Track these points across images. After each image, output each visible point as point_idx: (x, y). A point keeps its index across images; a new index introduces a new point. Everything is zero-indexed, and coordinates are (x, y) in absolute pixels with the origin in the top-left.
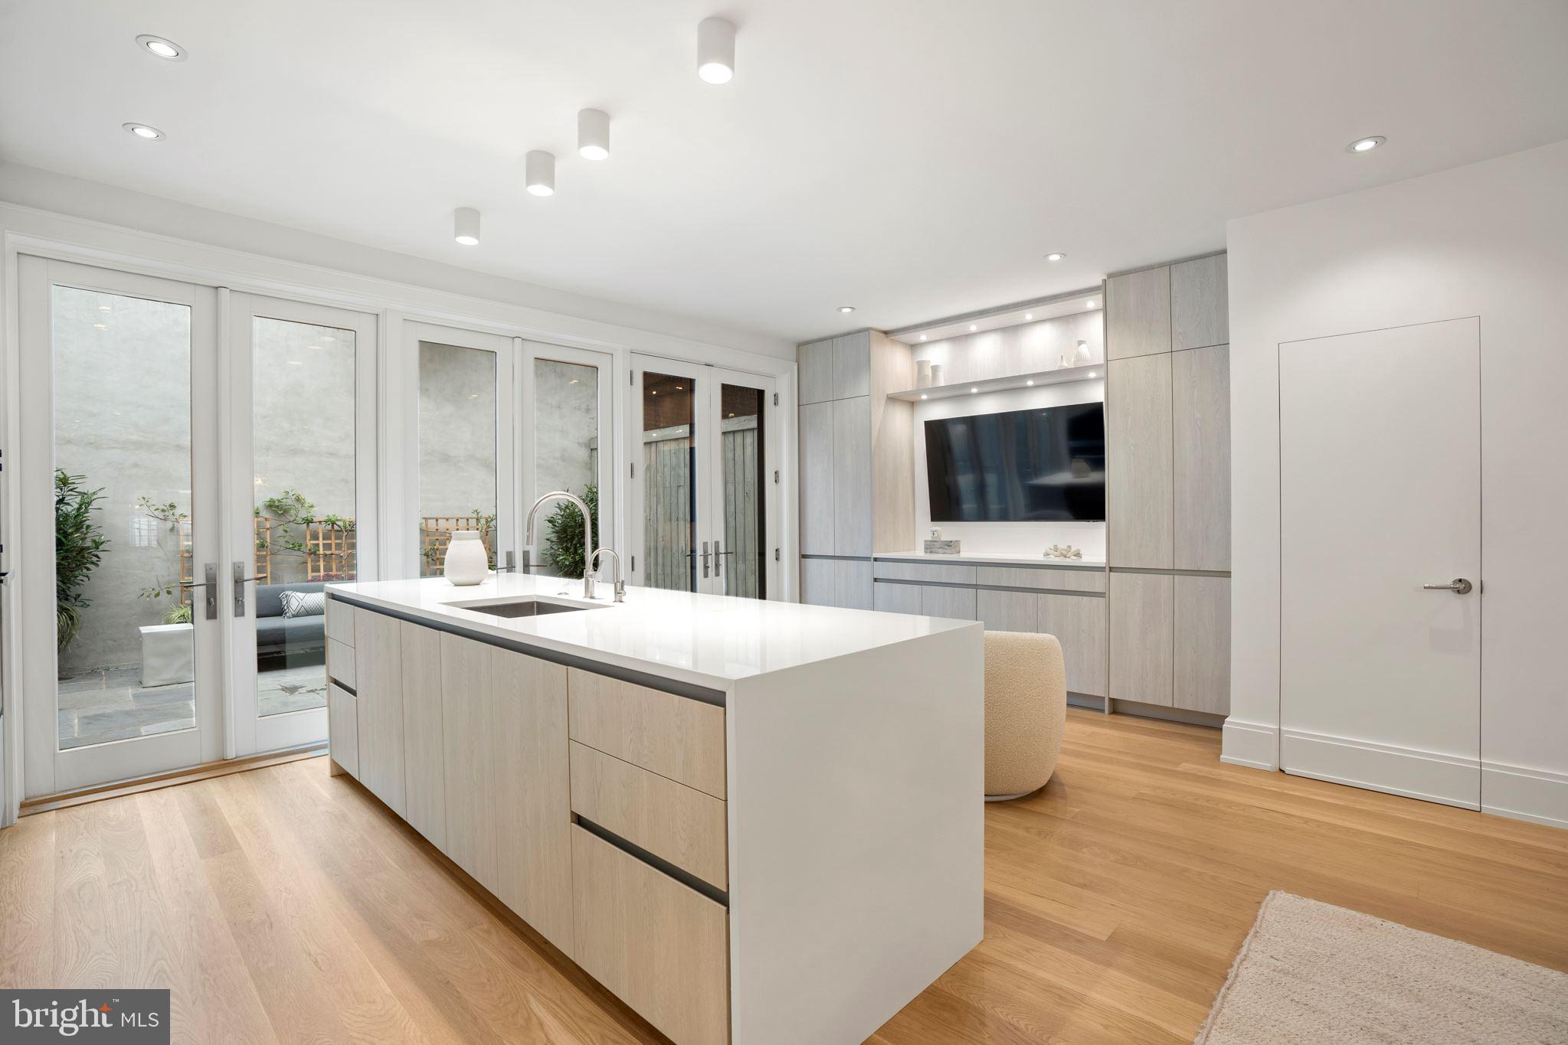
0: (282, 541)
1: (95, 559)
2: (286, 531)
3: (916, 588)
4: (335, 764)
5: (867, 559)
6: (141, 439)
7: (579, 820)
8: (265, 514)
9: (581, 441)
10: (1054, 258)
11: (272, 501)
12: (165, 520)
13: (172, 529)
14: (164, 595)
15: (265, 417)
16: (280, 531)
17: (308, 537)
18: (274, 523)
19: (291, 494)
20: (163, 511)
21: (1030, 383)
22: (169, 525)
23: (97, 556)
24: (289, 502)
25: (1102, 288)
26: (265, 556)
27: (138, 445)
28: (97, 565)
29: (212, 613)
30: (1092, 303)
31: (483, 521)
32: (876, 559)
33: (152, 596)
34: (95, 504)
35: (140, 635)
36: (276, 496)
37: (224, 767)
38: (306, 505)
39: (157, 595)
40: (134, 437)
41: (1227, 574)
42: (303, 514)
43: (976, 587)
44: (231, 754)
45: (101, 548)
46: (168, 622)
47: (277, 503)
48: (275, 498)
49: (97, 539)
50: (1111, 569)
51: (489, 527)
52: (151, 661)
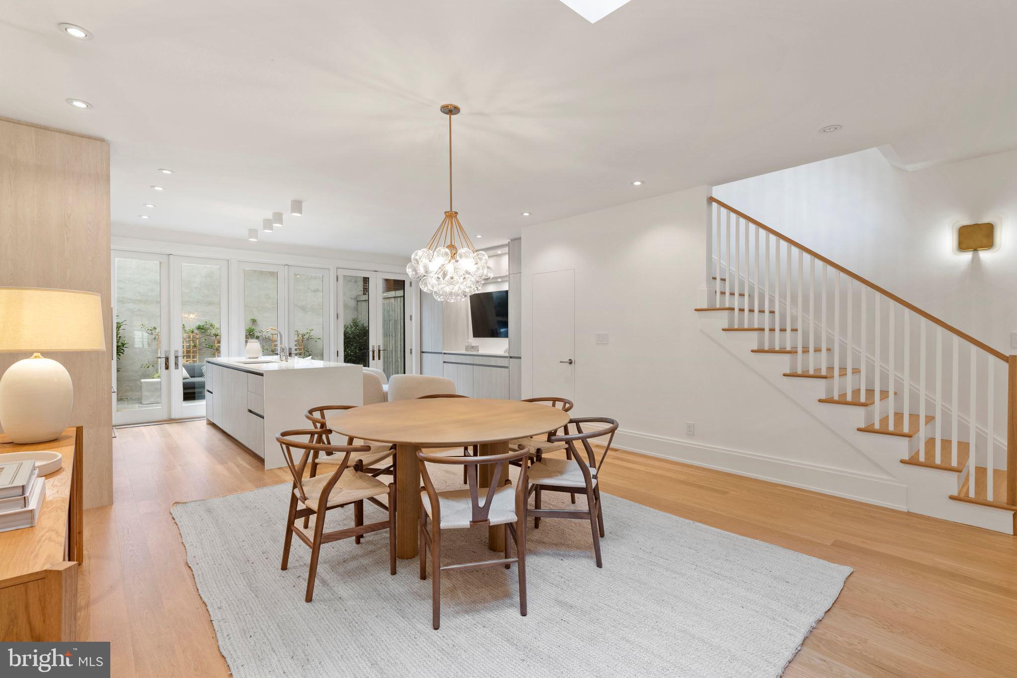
0: (204, 344)
1: (122, 351)
2: (206, 340)
3: (456, 365)
4: (208, 420)
5: (441, 353)
6: (142, 299)
7: (250, 411)
8: (196, 331)
9: (352, 297)
10: (479, 236)
11: (199, 326)
12: (152, 334)
13: (155, 338)
14: (151, 367)
15: (196, 288)
16: (203, 340)
17: (216, 343)
18: (201, 336)
19: (208, 323)
20: (151, 330)
21: (499, 280)
22: (154, 337)
23: (123, 350)
24: (207, 326)
25: (508, 245)
26: (196, 351)
27: (140, 301)
28: (123, 353)
29: (167, 368)
30: (506, 250)
31: (300, 336)
32: (444, 353)
33: (146, 367)
34: (122, 327)
35: (141, 383)
36: (201, 324)
37: (171, 421)
38: (215, 328)
39: (148, 367)
40: (139, 298)
41: (520, 358)
42: (213, 332)
43: (473, 365)
44: (173, 417)
45: (125, 346)
46: (153, 378)
47: (202, 327)
48: (201, 325)
49: (123, 342)
50: (511, 357)
51: (303, 338)
52: (145, 393)
